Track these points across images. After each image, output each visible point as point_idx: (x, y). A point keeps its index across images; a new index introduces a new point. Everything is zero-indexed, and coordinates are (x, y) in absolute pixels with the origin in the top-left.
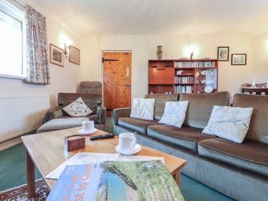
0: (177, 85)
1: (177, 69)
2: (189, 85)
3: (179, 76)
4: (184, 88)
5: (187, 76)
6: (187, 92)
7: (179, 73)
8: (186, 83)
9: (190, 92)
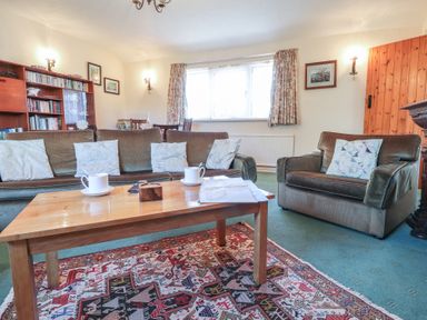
0: (31, 115)
1: (29, 85)
2: (54, 116)
3: (33, 98)
4: (43, 120)
5: (48, 100)
6: (51, 128)
7: (34, 92)
8: (47, 111)
9: (56, 128)
